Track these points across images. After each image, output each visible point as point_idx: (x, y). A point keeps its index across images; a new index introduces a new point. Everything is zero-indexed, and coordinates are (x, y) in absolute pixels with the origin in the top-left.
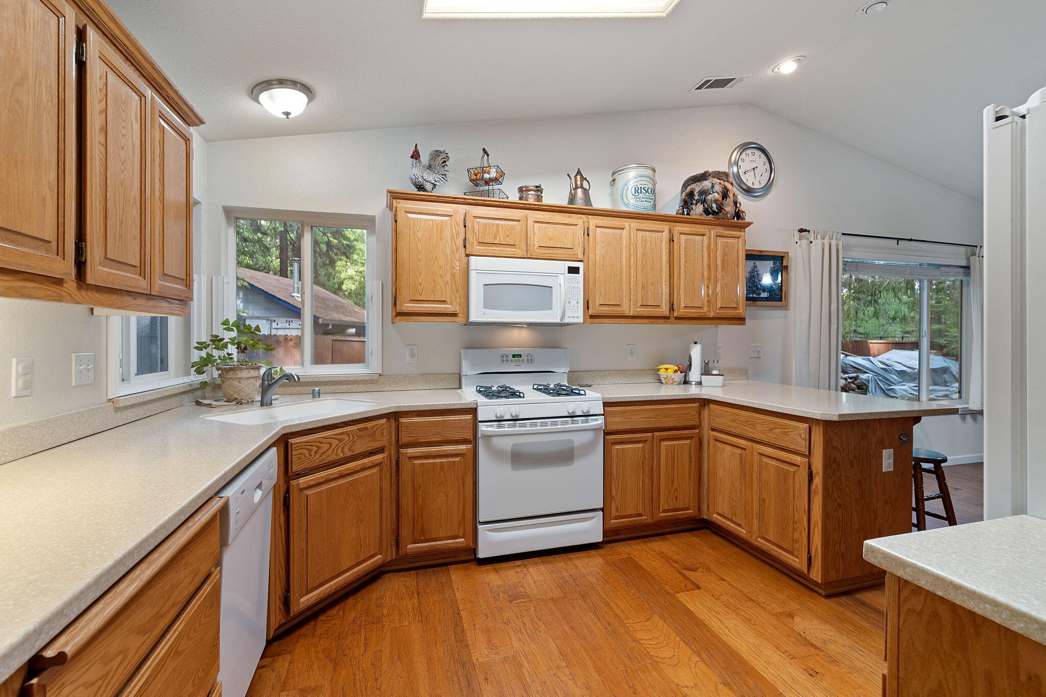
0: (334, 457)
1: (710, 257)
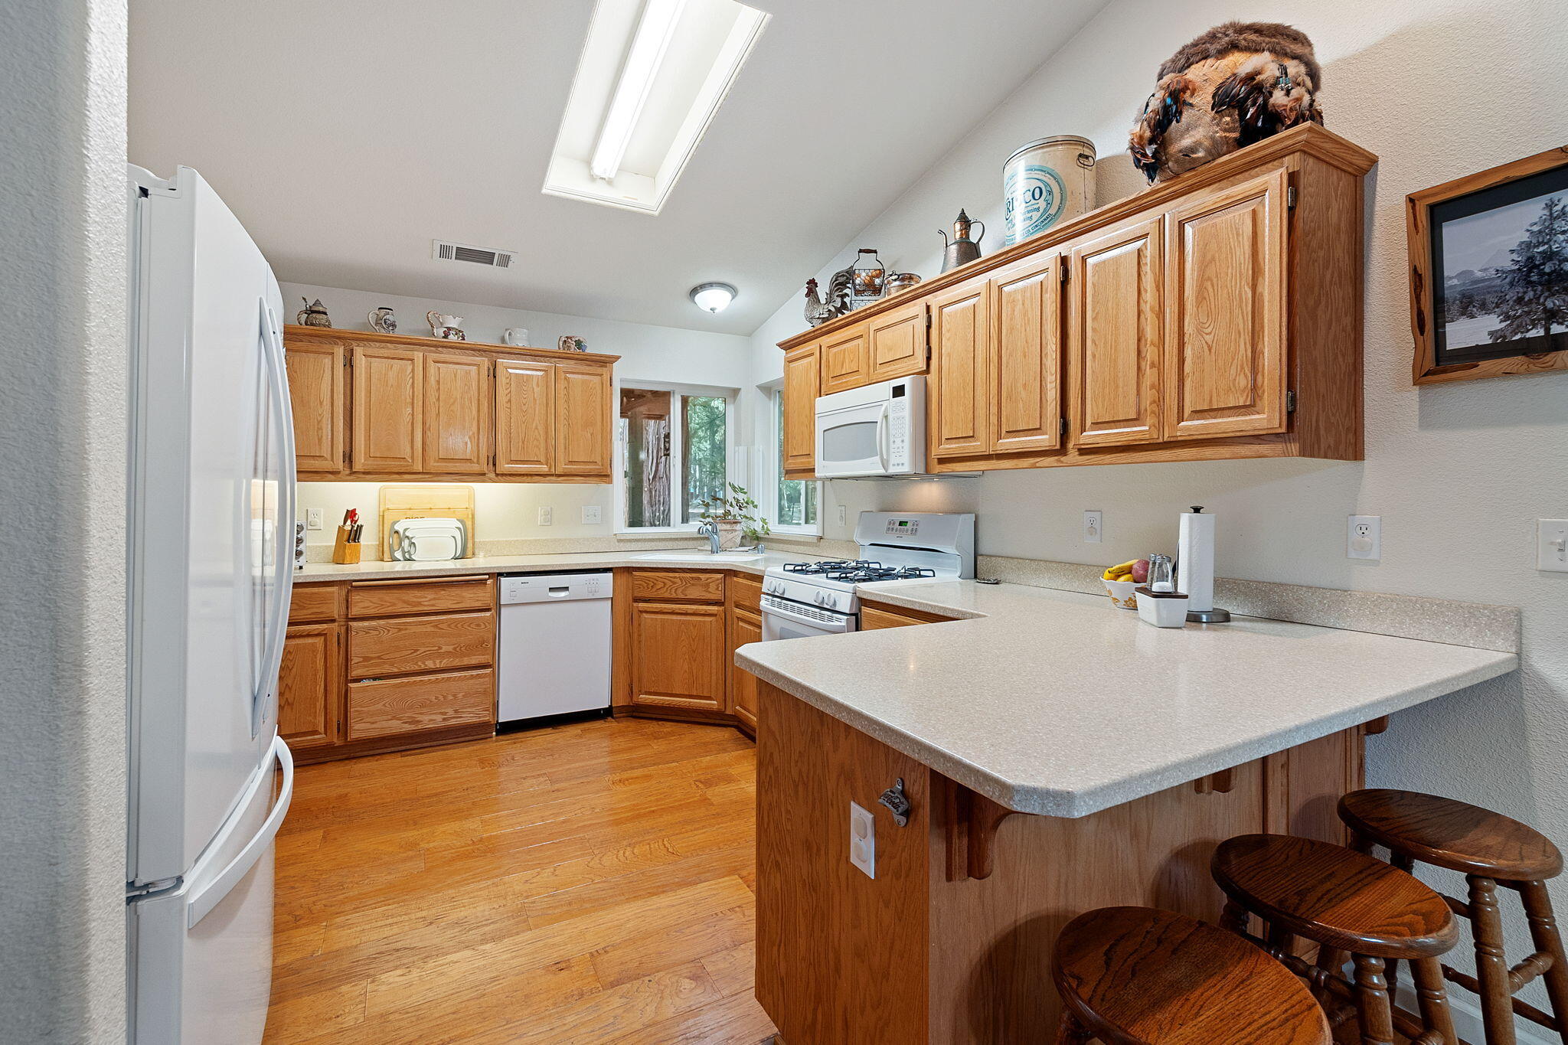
0: (667, 595)
1: (1160, 286)
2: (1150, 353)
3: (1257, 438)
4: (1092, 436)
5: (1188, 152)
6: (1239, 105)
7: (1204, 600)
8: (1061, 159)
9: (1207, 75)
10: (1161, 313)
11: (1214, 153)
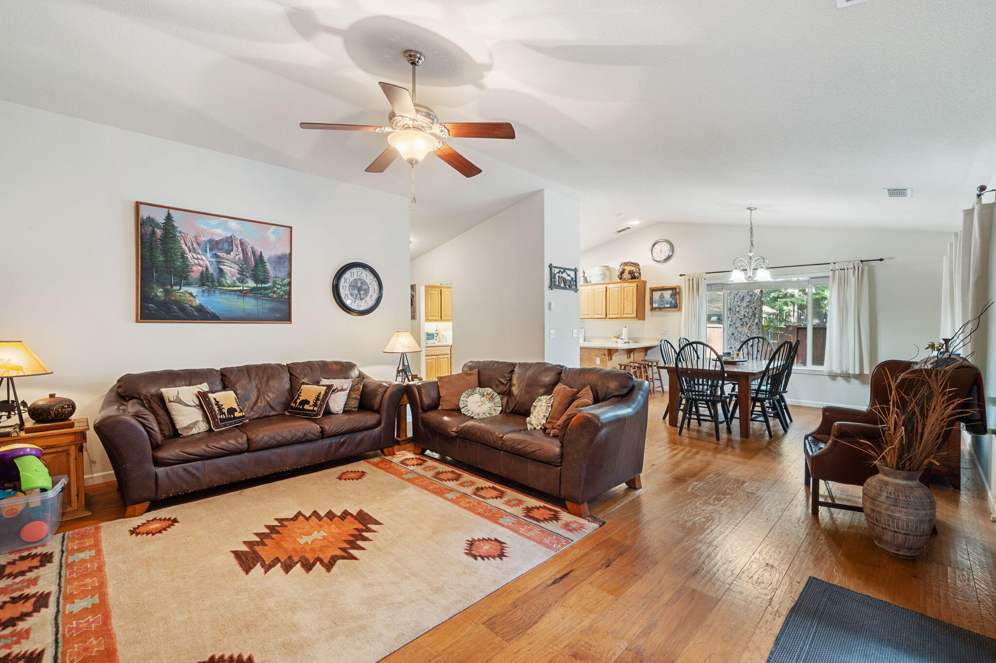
1: (621, 295)
2: (620, 305)
3: (633, 318)
4: (611, 316)
5: (625, 278)
6: (631, 274)
7: (626, 340)
8: (605, 269)
9: (628, 268)
10: (621, 299)
11: (628, 280)
